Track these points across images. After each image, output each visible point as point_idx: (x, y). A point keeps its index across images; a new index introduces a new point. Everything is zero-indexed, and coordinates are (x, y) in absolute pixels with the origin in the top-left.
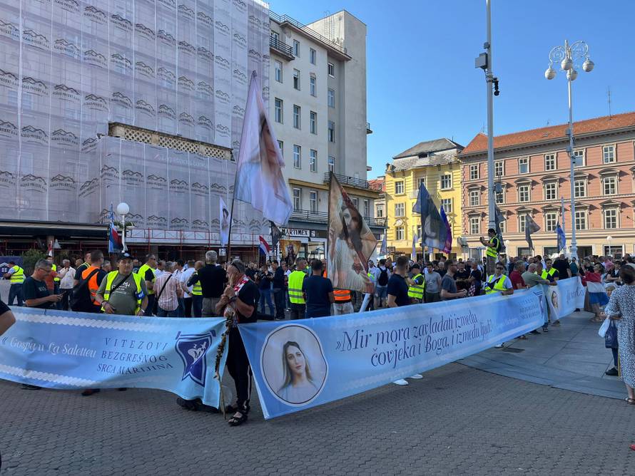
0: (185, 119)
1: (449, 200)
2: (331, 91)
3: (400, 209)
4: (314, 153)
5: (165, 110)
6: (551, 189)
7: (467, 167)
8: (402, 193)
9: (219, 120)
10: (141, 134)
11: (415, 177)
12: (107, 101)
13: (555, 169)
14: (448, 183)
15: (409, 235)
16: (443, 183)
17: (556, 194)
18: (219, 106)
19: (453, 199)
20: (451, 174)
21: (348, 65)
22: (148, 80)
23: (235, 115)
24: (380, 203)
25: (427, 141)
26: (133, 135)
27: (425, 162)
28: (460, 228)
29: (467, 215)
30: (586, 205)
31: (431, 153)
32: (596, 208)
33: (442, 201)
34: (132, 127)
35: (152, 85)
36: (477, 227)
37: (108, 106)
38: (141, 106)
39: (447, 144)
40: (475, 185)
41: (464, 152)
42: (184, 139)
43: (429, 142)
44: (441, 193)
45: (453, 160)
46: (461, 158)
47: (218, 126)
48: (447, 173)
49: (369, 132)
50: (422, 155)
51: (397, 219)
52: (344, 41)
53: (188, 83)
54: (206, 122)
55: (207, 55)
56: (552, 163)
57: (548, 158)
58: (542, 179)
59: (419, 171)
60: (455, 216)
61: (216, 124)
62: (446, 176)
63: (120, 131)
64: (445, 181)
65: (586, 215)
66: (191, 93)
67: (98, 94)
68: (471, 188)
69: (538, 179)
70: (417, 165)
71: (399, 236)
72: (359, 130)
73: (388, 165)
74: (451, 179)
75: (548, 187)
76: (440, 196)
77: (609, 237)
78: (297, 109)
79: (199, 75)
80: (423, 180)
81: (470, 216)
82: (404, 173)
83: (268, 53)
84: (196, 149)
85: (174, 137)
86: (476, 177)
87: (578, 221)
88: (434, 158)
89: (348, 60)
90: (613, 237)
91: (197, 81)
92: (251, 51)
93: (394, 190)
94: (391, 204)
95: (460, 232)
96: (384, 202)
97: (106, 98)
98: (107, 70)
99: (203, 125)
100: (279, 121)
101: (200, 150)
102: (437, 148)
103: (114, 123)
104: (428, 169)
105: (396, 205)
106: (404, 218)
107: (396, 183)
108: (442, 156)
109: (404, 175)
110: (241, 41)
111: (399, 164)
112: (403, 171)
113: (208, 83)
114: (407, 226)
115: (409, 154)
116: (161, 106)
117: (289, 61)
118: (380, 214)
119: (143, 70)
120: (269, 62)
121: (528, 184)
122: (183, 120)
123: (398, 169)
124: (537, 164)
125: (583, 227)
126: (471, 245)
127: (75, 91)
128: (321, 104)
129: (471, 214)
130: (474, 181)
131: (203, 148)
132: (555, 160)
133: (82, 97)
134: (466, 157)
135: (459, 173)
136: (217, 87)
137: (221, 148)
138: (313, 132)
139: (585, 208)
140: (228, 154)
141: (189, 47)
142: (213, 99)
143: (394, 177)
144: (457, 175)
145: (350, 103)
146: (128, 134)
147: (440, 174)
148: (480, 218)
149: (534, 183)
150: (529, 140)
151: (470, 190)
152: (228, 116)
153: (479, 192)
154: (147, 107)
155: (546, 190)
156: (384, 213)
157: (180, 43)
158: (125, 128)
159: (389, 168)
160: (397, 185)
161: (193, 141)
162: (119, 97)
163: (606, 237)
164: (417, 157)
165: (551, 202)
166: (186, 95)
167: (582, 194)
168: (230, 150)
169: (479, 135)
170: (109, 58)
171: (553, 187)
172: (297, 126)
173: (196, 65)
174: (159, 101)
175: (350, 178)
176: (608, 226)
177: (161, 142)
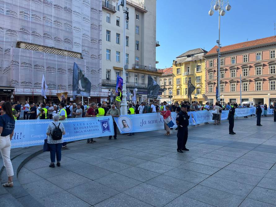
0: (57, 40)
1: (200, 76)
2: (137, 27)
3: (179, 81)
4: (127, 55)
5: (46, 35)
6: (245, 71)
7: (208, 61)
8: (180, 74)
9: (75, 40)
10: (33, 47)
11: (185, 66)
12: (17, 32)
13: (248, 62)
14: (200, 69)
15: (182, 93)
16: (197, 69)
17: (248, 74)
18: (75, 34)
19: (202, 76)
20: (201, 64)
21: (145, 14)
22: (38, 22)
23: (84, 38)
24: (170, 78)
25: (192, 50)
26: (29, 47)
27: (190, 59)
28: (204, 90)
29: (207, 84)
30: (262, 79)
31: (193, 55)
32: (266, 80)
33: (197, 77)
34: (29, 43)
35: (40, 24)
36: (212, 89)
37: (17, 34)
38: (34, 34)
39: (200, 51)
40: (211, 70)
41: (207, 54)
42: (55, 49)
43: (193, 50)
44: (196, 74)
45: (202, 58)
46: (205, 57)
47: (75, 43)
48: (199, 64)
49: (158, 45)
50: (189, 56)
51: (177, 86)
52: (144, 3)
53: (59, 23)
54: (68, 41)
55: (68, 10)
56: (247, 59)
57: (245, 57)
58: (241, 67)
59: (187, 63)
60: (202, 84)
61: (74, 42)
62: (199, 66)
63: (22, 45)
64: (198, 68)
65: (261, 83)
66: (60, 28)
67: (13, 29)
68: (209, 71)
69: (239, 67)
70: (186, 60)
71: (178, 93)
72: (152, 44)
73: (174, 61)
74: (201, 67)
75: (244, 70)
76: (196, 75)
77: (269, 94)
78: (118, 35)
79: (65, 20)
80: (189, 68)
81: (209, 84)
82: (180, 64)
83: (101, 9)
84: (63, 53)
85: (51, 48)
86: (212, 66)
87: (258, 86)
88: (194, 57)
89: (146, 12)
90: (271, 94)
91: (63, 22)
92: (92, 9)
93: (176, 72)
94: (175, 79)
95: (204, 91)
96: (172, 78)
97: (17, 31)
98: (17, 18)
99: (67, 43)
100: (109, 41)
101: (64, 53)
102: (196, 53)
103: (20, 42)
104: (191, 62)
105: (177, 79)
106: (180, 85)
107: (177, 69)
108: (197, 56)
109: (181, 65)
110: (87, 4)
111: (178, 60)
112: (180, 63)
113: (69, 23)
114: (181, 89)
115: (183, 55)
116: (44, 34)
117: (114, 13)
118: (170, 83)
119: (36, 18)
120: (102, 13)
121: (235, 69)
122: (56, 40)
123: (178, 63)
124: (240, 59)
125: (260, 89)
126: (209, 98)
127: (2, 28)
128: (132, 32)
129: (209, 83)
130: (211, 68)
131: (66, 53)
132: (248, 57)
133: (5, 31)
134: (208, 56)
135: (204, 64)
136: (74, 25)
137: (75, 53)
138: (127, 45)
139: (261, 80)
140: (79, 56)
141: (59, 7)
142: (72, 31)
143: (176, 66)
144: (203, 65)
145: (147, 32)
146: (27, 47)
147: (196, 65)
148: (213, 85)
149: (238, 68)
150: (237, 48)
151: (209, 72)
152: (80, 38)
153: (213, 73)
154: (37, 34)
155: (244, 71)
156: (172, 83)
157: (55, 5)
158: (25, 44)
159: (174, 62)
160: (177, 70)
161: (61, 50)
162: (23, 31)
163: (267, 94)
164: (186, 57)
165: (245, 77)
166: (58, 29)
167: (260, 74)
168: (81, 54)
169: (215, 46)
170: (18, 13)
171: (247, 70)
172: (118, 42)
173: (63, 15)
174: (44, 31)
175: (146, 66)
176: (272, 89)
177: (44, 50)
